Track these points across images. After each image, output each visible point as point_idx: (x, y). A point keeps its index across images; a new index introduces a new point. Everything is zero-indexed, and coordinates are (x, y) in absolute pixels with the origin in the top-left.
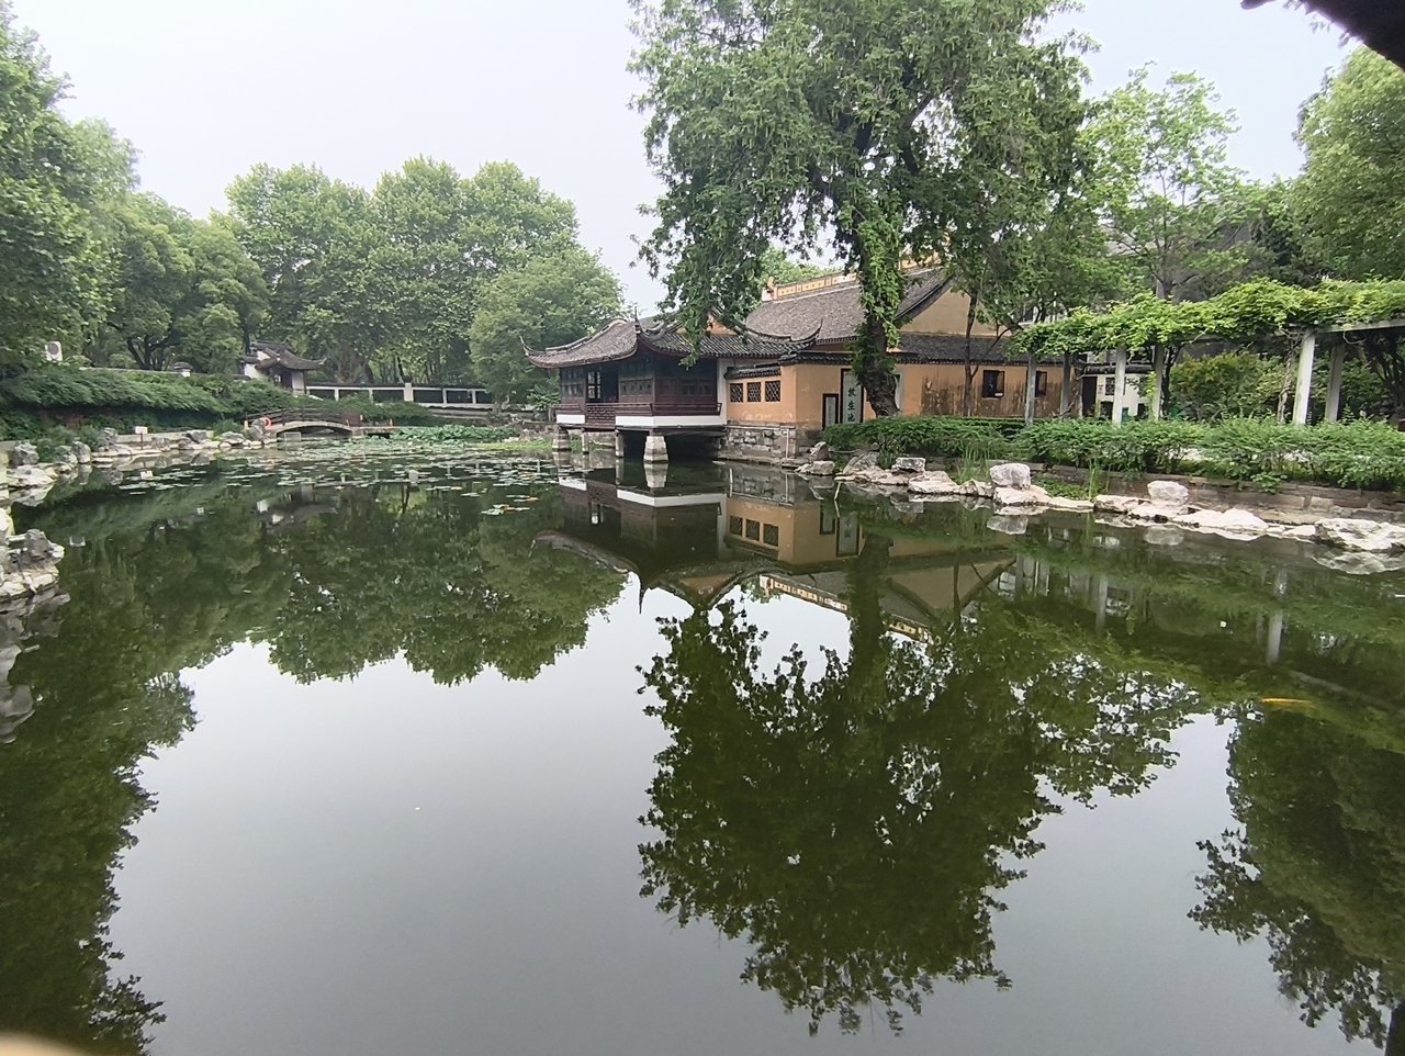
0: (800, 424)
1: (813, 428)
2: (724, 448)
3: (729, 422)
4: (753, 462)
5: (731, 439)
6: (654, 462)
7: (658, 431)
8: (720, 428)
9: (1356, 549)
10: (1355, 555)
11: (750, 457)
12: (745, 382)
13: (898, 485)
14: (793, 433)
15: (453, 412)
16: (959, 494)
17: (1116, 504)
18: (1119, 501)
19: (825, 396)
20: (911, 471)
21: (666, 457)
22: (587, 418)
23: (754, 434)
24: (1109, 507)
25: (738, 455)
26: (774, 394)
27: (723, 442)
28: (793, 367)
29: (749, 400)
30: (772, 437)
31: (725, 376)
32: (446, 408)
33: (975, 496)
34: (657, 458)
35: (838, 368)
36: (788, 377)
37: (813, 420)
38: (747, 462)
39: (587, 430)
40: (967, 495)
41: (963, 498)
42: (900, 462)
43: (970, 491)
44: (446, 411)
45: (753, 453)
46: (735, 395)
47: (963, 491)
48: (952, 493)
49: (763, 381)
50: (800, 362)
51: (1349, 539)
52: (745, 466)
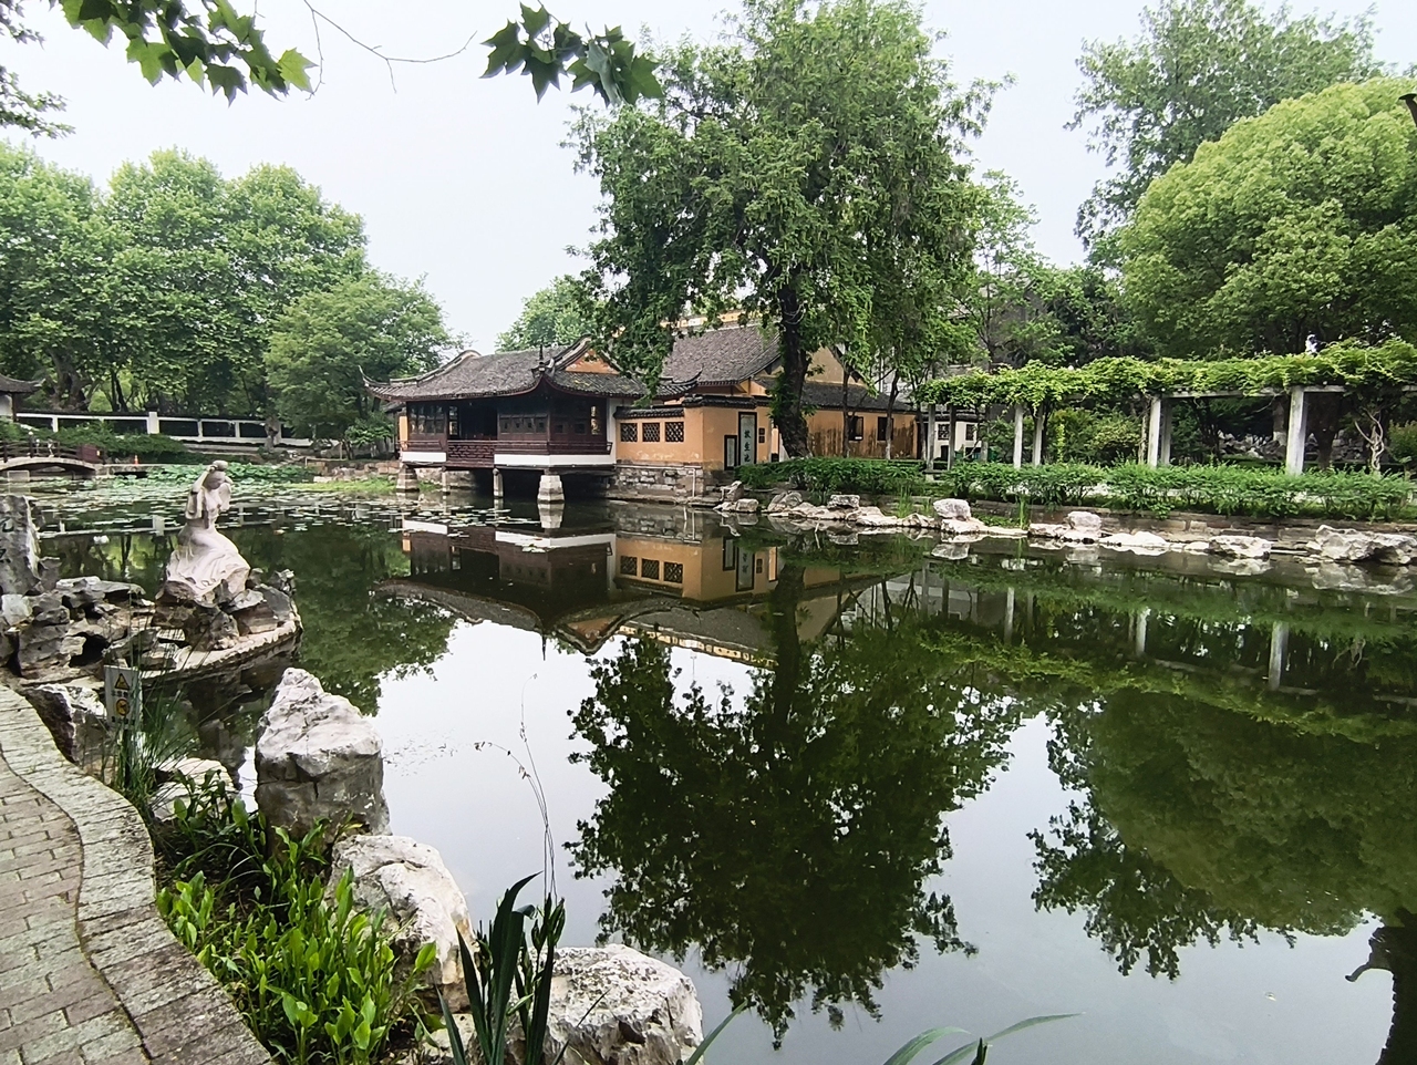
0: (706, 464)
1: (716, 468)
2: (613, 487)
3: (619, 461)
4: (652, 502)
5: (622, 478)
6: (551, 502)
7: (554, 470)
8: (609, 468)
9: (1243, 557)
10: (1243, 561)
11: (648, 496)
12: (640, 422)
13: (835, 520)
14: (700, 473)
15: (212, 447)
16: (903, 526)
17: (1048, 531)
18: (1051, 529)
19: (726, 437)
20: (847, 507)
21: (562, 497)
22: (448, 456)
23: (652, 473)
24: (1042, 533)
25: (632, 494)
26: (675, 434)
27: (611, 482)
28: (698, 410)
29: (644, 440)
30: (675, 476)
31: (614, 415)
32: (203, 443)
33: (918, 527)
34: (554, 498)
35: (737, 411)
36: (693, 420)
37: (717, 462)
38: (643, 501)
39: (449, 469)
40: (910, 527)
41: (906, 529)
42: (836, 499)
43: (913, 523)
44: (202, 446)
45: (650, 492)
46: (627, 434)
47: (906, 523)
48: (896, 526)
49: (662, 422)
50: (707, 405)
51: (1238, 550)
52: (641, 505)
